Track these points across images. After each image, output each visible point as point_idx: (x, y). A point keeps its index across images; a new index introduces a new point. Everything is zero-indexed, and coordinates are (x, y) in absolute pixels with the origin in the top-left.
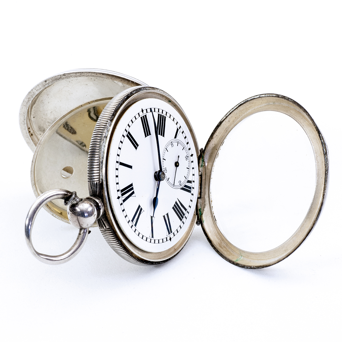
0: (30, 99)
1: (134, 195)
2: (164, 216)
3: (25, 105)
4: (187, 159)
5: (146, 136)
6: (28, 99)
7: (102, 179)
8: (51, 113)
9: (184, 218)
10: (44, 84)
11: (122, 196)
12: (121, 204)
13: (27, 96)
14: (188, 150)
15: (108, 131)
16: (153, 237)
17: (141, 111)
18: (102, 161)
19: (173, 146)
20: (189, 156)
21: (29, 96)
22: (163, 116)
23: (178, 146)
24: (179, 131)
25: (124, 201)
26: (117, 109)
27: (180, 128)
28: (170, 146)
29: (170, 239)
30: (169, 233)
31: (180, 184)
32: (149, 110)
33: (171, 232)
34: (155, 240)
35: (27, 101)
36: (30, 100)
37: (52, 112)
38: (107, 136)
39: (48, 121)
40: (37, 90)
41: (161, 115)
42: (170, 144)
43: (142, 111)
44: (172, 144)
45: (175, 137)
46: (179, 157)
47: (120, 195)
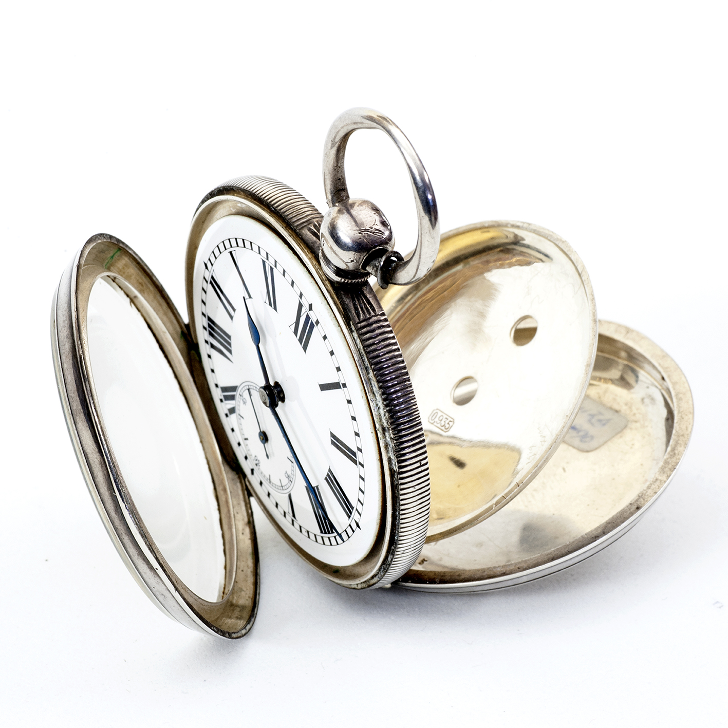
0: (671, 455)
3: (681, 437)
4: (256, 459)
6: (676, 452)
8: (633, 445)
9: (206, 326)
10: (642, 500)
11: (308, 315)
12: (301, 295)
13: (679, 459)
16: (231, 253)
19: (287, 475)
20: (256, 466)
21: (674, 459)
22: (325, 533)
23: (280, 480)
24: (291, 514)
25: (300, 306)
27: (293, 521)
28: (289, 473)
33: (211, 283)
34: (226, 249)
35: (676, 448)
36: (671, 453)
37: (631, 448)
39: (638, 425)
40: (655, 482)
41: (329, 533)
42: (292, 476)
44: (289, 479)
45: (290, 497)
47: (311, 314)
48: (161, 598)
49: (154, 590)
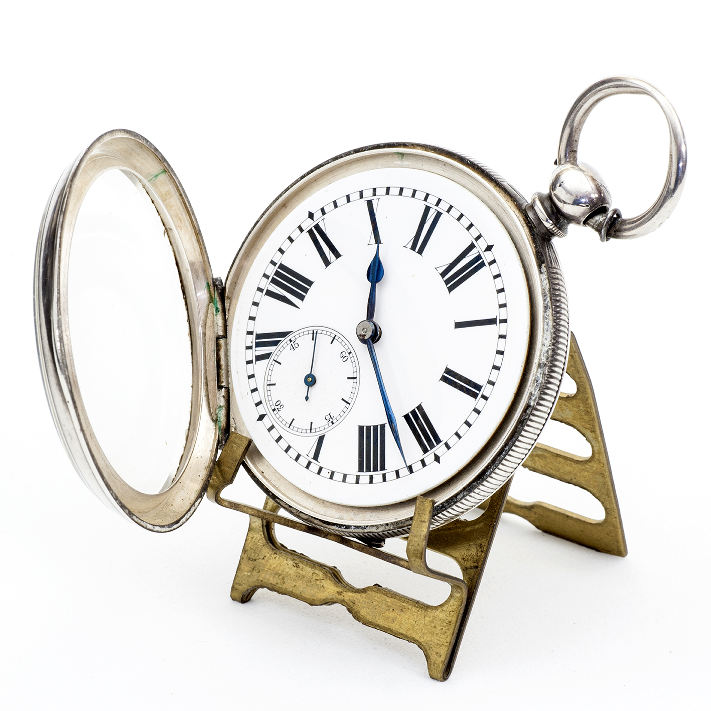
1: (442, 270)
2: (337, 255)
4: (277, 404)
5: (420, 408)
7: (541, 273)
14: (275, 425)
15: (535, 382)
17: (440, 458)
18: (545, 312)
20: (272, 411)
24: (312, 456)
26: (514, 439)
27: (309, 463)
29: (311, 216)
30: (317, 227)
31: (292, 343)
32: (417, 466)
38: (538, 369)
42: (338, 418)
43: (437, 459)
44: (331, 420)
45: (321, 439)
46: (307, 398)
48: (68, 438)
49: (64, 428)
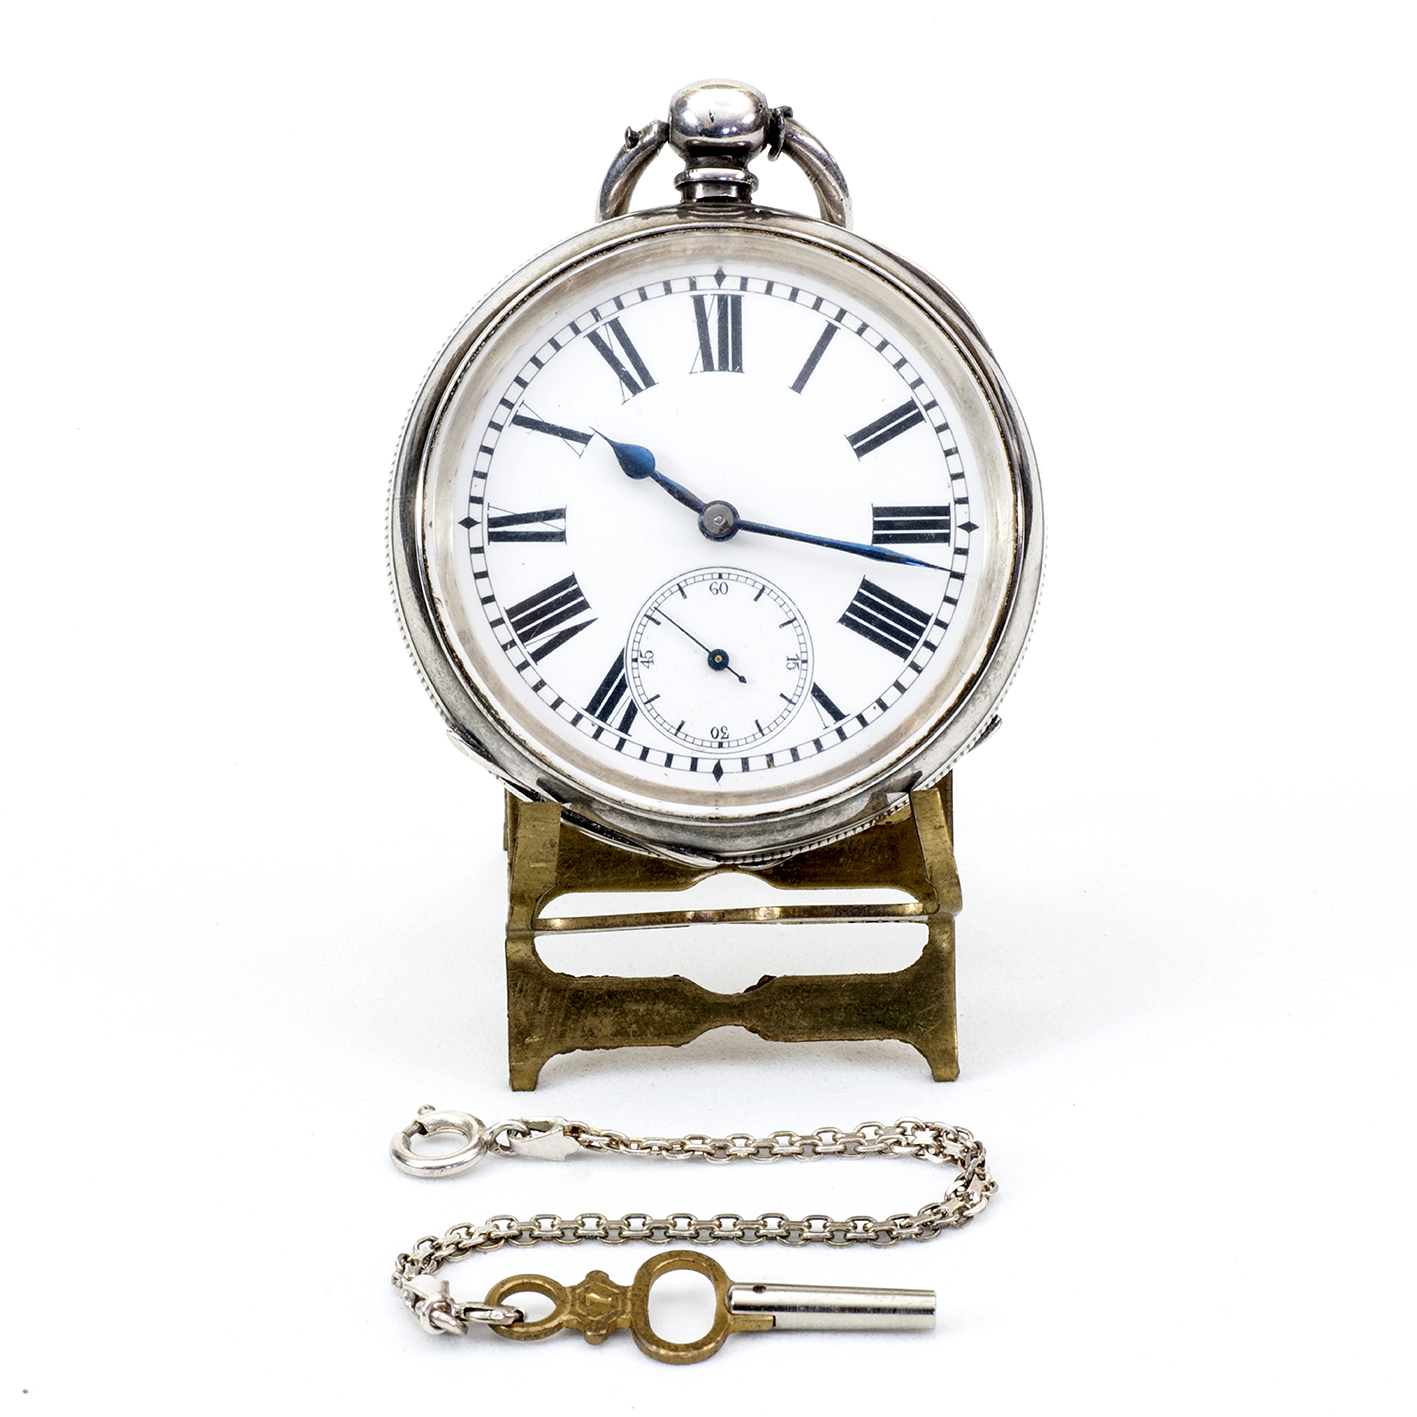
1: (699, 365)
2: (562, 514)
4: (715, 735)
5: (877, 512)
9: (512, 634)
11: (720, 299)
12: (693, 285)
14: (745, 755)
16: (516, 420)
17: (972, 522)
19: (791, 664)
20: (721, 750)
22: (914, 644)
23: (781, 695)
25: (699, 304)
28: (795, 651)
29: (469, 523)
30: (493, 523)
31: (640, 660)
32: (959, 563)
33: (490, 537)
34: (500, 429)
41: (924, 630)
42: (803, 648)
43: (969, 527)
44: (799, 662)
45: (817, 693)
46: (742, 679)
47: (725, 287)
